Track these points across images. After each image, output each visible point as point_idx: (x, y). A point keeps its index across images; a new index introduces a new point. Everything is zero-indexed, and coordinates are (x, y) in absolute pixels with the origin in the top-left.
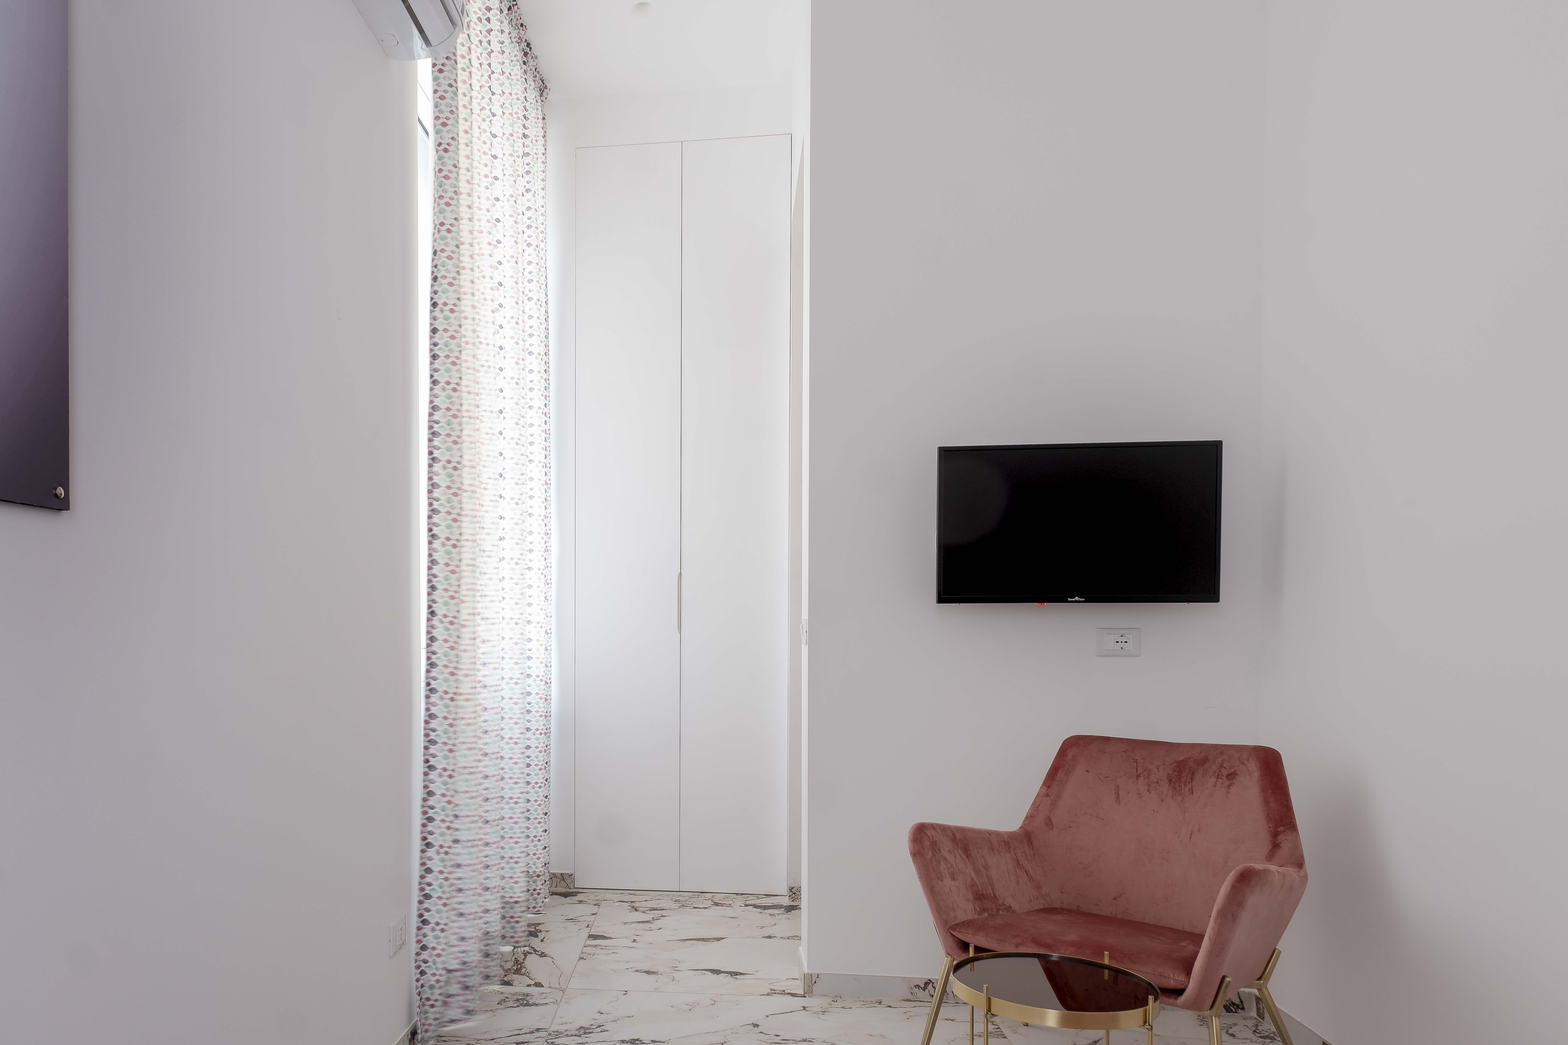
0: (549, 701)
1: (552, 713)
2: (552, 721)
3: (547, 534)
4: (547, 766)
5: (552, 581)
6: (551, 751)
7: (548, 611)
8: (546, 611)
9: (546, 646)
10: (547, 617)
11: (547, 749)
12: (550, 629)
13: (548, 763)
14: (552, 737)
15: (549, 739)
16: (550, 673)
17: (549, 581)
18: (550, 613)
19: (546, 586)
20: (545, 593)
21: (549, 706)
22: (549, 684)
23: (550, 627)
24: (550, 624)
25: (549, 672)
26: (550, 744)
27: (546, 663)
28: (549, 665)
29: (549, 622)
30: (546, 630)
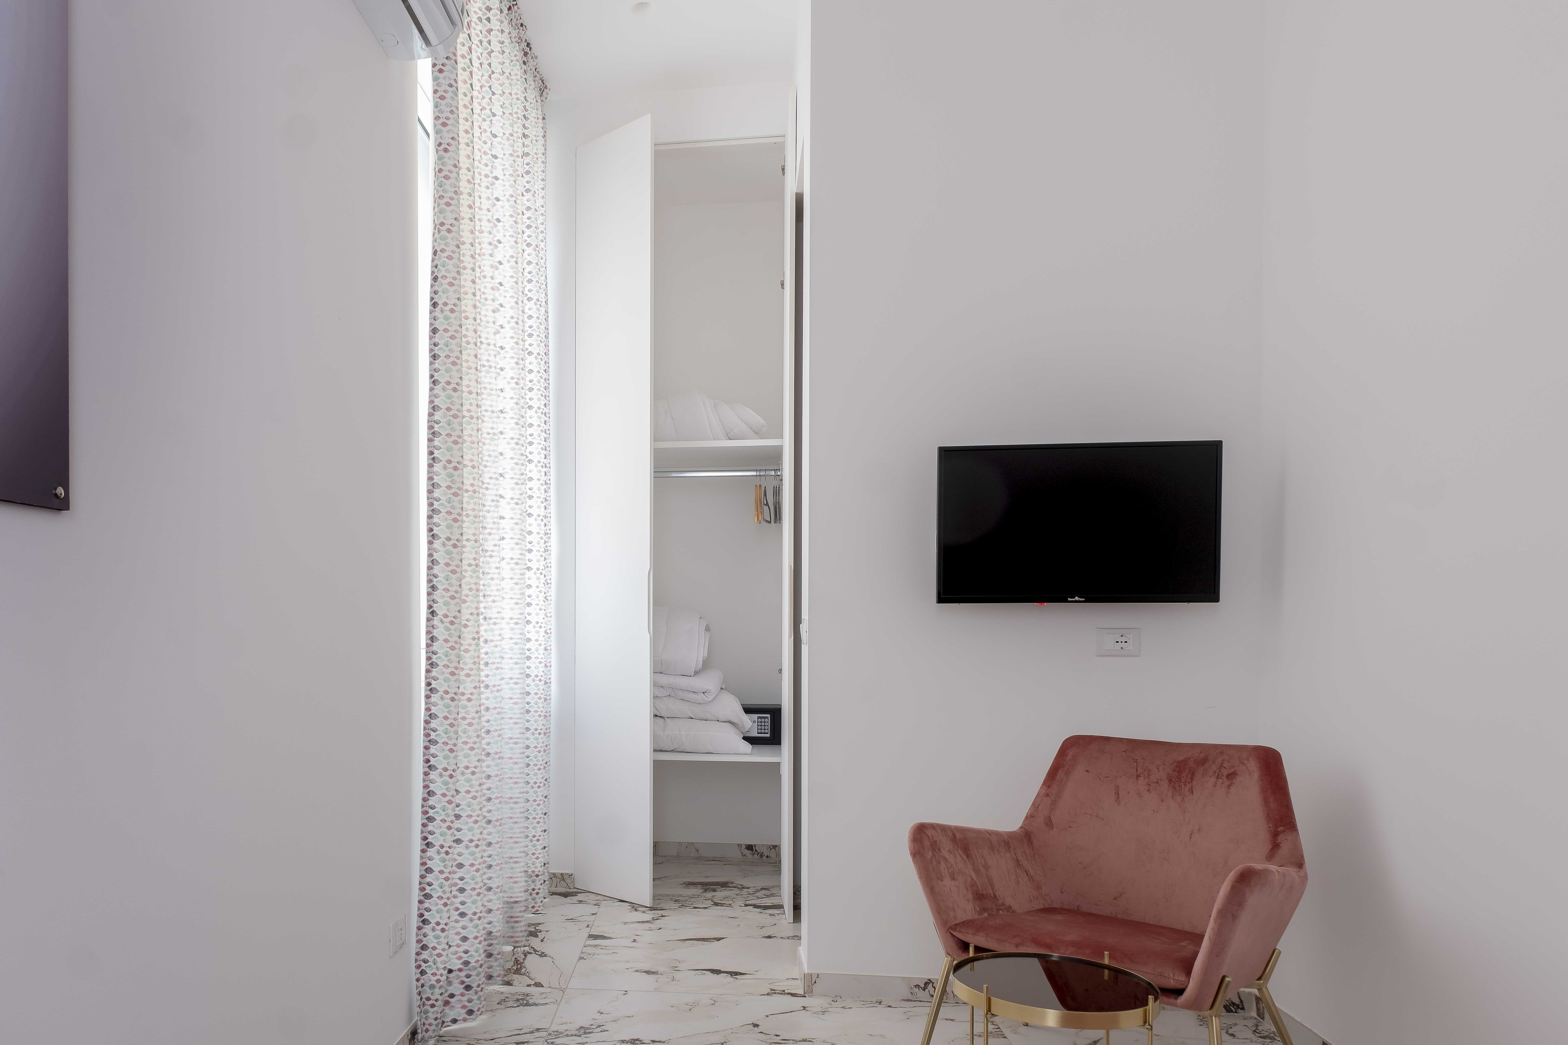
0: (549, 701)
1: (551, 713)
2: (552, 721)
3: (547, 534)
4: (547, 766)
5: (552, 581)
6: (551, 751)
7: (548, 611)
8: (546, 611)
9: (545, 646)
10: (547, 616)
11: (546, 749)
12: (550, 629)
14: (551, 738)
15: (549, 739)
16: (549, 673)
17: (548, 581)
18: (550, 613)
19: (546, 586)
20: (545, 593)
23: (550, 627)
24: (549, 624)
26: (549, 744)
27: (545, 662)
28: (548, 665)
29: (549, 622)
30: (546, 630)
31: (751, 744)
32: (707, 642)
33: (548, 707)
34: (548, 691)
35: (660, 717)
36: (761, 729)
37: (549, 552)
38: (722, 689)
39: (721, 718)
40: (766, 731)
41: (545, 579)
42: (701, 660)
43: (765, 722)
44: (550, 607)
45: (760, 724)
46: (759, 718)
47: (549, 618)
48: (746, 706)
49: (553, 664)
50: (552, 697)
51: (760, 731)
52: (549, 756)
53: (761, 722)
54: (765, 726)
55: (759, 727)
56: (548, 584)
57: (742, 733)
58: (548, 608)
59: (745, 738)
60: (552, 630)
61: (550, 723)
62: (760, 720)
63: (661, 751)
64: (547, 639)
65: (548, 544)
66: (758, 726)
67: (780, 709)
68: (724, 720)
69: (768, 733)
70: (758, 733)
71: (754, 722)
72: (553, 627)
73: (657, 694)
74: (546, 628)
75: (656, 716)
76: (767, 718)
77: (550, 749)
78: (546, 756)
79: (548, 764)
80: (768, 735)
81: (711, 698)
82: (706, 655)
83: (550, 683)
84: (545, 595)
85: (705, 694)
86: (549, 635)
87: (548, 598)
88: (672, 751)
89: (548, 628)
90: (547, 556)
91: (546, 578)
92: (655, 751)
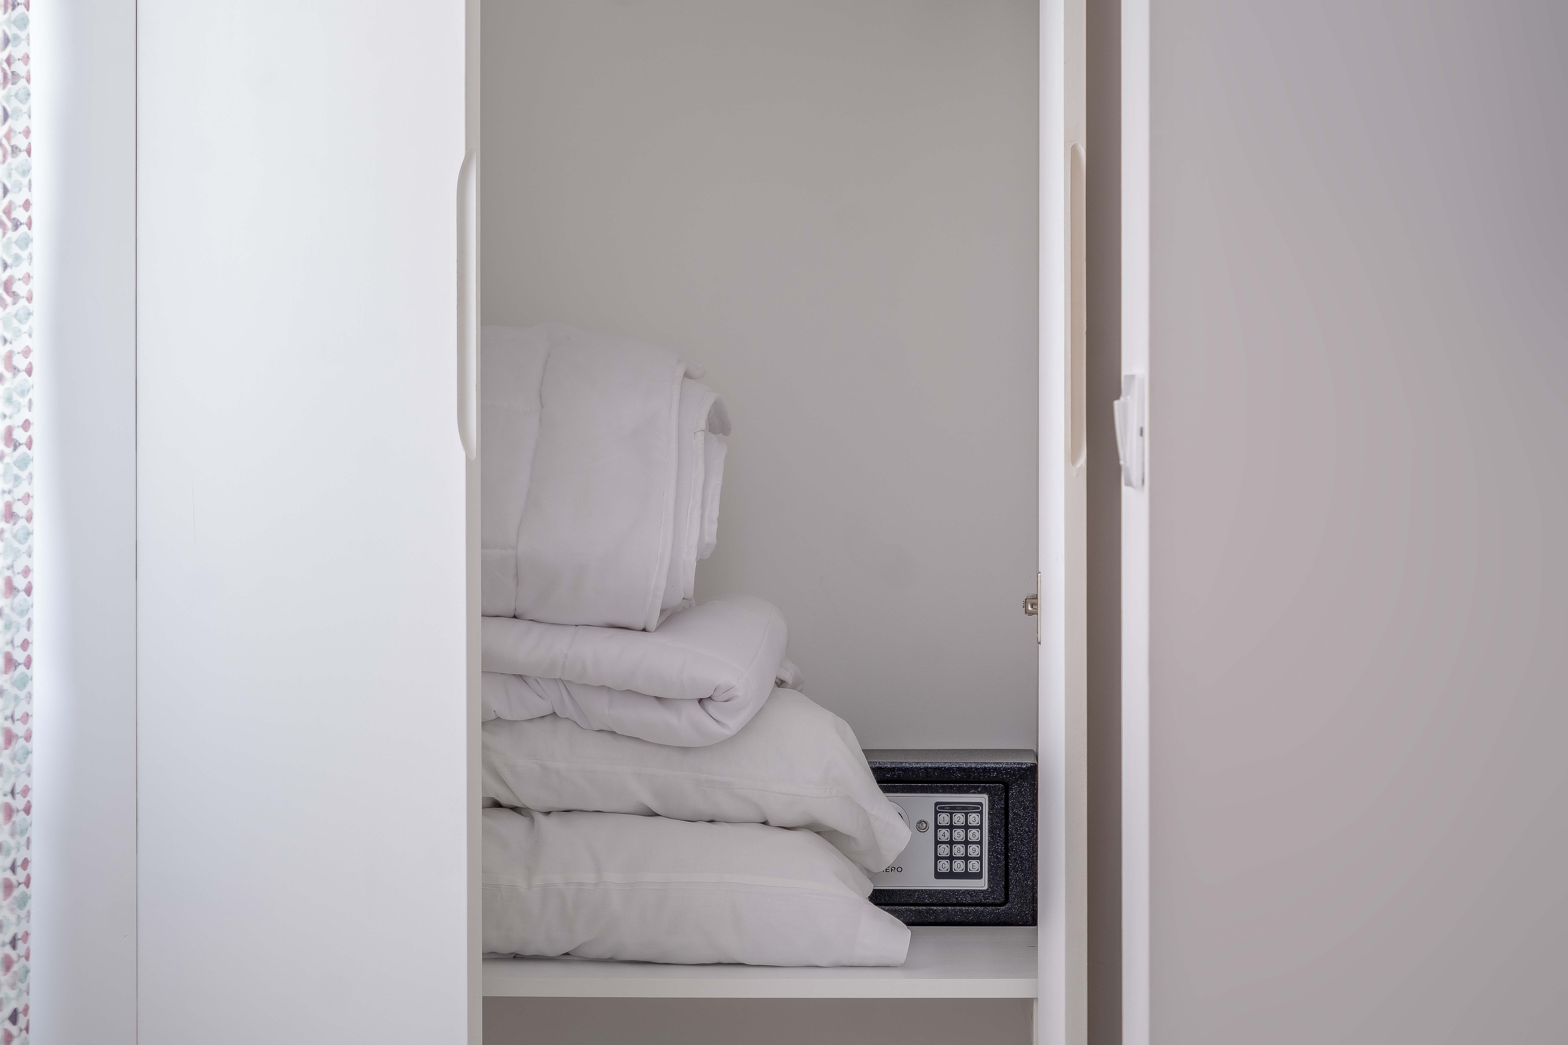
0: (22, 742)
1: (35, 797)
2: (35, 833)
3: (14, 7)
4: (14, 1030)
5: (36, 212)
6: (33, 963)
7: (18, 346)
8: (8, 347)
9: (8, 498)
10: (15, 370)
11: (13, 954)
12: (26, 425)
13: (21, 1017)
14: (34, 905)
15: (23, 913)
16: (23, 621)
17: (20, 214)
18: (27, 352)
19: (10, 234)
20: (6, 266)
21: (23, 767)
22: (22, 669)
23: (25, 415)
24: (24, 401)
25: (22, 613)
26: (27, 934)
27: (8, 573)
28: (20, 583)
29: (23, 393)
30: (9, 431)
31: (909, 924)
32: (716, 482)
33: (18, 773)
34: (16, 698)
35: (514, 809)
36: (951, 858)
37: (22, 82)
38: (780, 683)
39: (779, 813)
40: (973, 867)
41: (5, 202)
42: (689, 559)
43: (966, 827)
44: (25, 328)
45: (944, 835)
46: (939, 808)
47: (23, 375)
48: (887, 761)
49: (38, 579)
50: (37, 724)
51: (944, 866)
52: (23, 986)
53: (951, 827)
54: (966, 843)
55: (944, 850)
56: (16, 225)
57: (871, 875)
58: (18, 333)
59: (881, 898)
60: (34, 431)
61: (29, 841)
62: (944, 819)
63: (516, 957)
64: (16, 471)
65: (17, 52)
66: (937, 843)
67: (1033, 770)
68: (788, 821)
69: (978, 876)
70: (939, 875)
71: (921, 826)
72: (37, 416)
73: (500, 708)
74: (8, 422)
75: (497, 805)
76: (976, 807)
77: (27, 958)
78: (13, 986)
79: (22, 1020)
80: (982, 884)
81: (734, 724)
82: (711, 537)
83: (28, 663)
84: (5, 276)
85: (710, 707)
86: (23, 449)
87: (18, 287)
88: (567, 957)
89: (19, 420)
90: (15, 103)
91: (9, 197)
92: (491, 957)
